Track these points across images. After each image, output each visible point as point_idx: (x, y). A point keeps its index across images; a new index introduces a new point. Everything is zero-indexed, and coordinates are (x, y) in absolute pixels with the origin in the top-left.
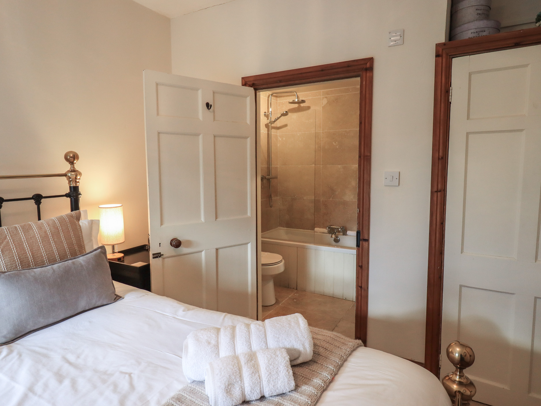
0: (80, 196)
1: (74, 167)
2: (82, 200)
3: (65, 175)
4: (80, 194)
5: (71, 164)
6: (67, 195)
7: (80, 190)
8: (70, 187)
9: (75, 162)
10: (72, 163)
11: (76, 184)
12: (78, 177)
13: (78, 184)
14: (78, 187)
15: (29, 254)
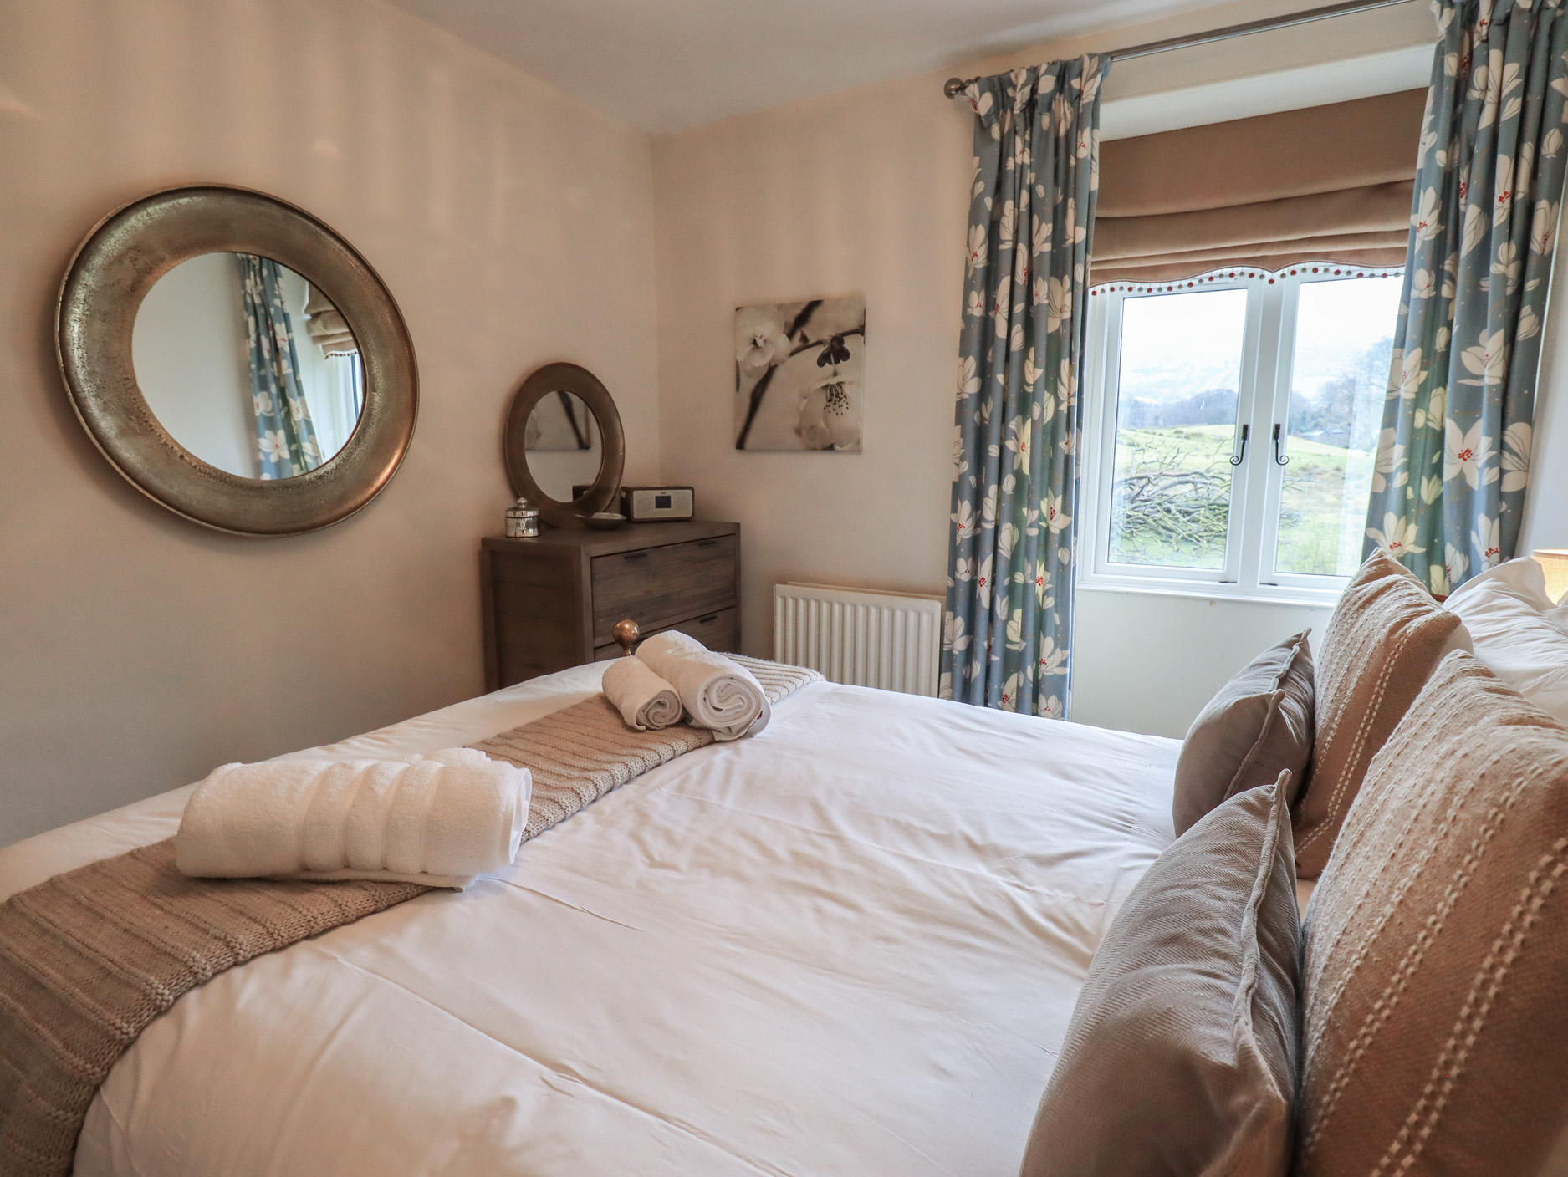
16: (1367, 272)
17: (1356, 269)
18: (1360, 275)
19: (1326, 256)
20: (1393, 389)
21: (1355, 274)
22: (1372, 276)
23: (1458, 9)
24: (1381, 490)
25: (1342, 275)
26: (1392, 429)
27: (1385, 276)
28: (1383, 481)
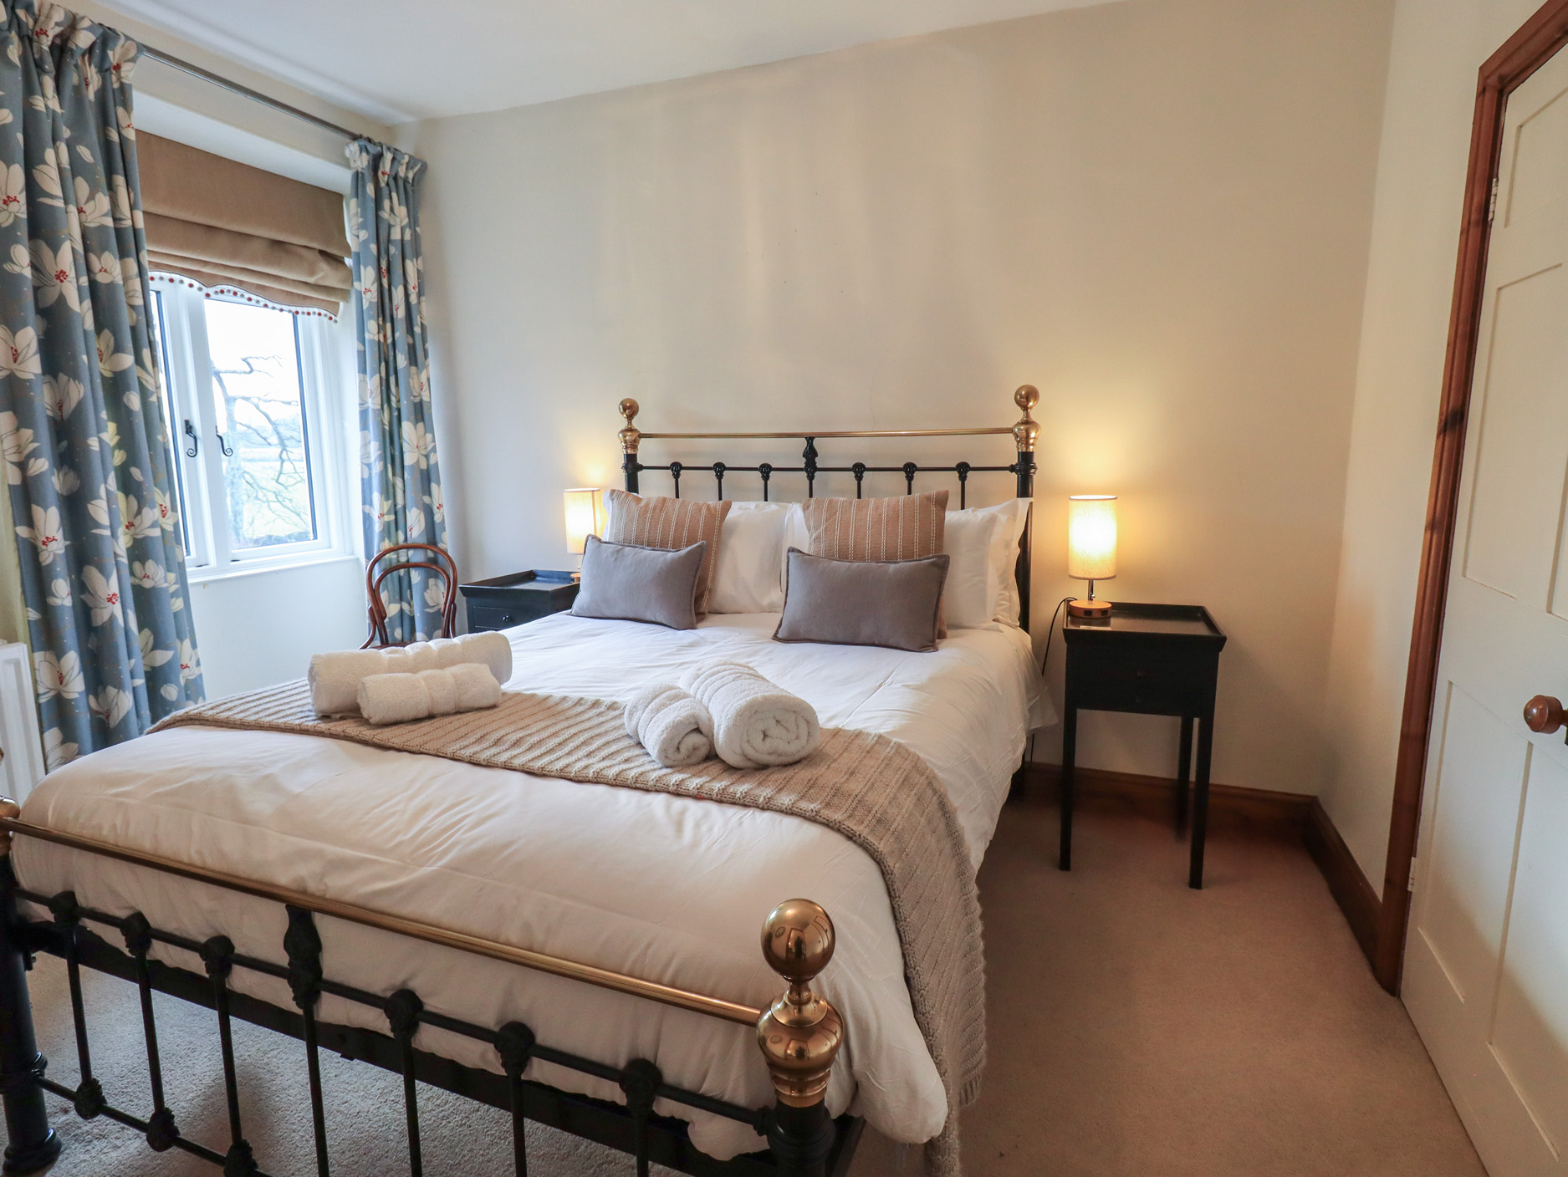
0: (1033, 471)
1: (1028, 415)
2: (1037, 478)
3: (1010, 431)
4: (1034, 467)
5: (1024, 410)
6: (1012, 469)
7: (1036, 460)
8: (1019, 453)
9: (1031, 404)
10: (1025, 408)
11: (1027, 448)
12: (1033, 435)
13: (1031, 447)
14: (1031, 454)
15: (851, 542)
16: (270, 304)
17: (263, 301)
18: (266, 306)
19: (241, 283)
20: (363, 403)
21: (262, 304)
22: (274, 308)
23: (371, 156)
24: (366, 476)
25: (253, 302)
26: (366, 431)
27: (281, 310)
28: (366, 469)
